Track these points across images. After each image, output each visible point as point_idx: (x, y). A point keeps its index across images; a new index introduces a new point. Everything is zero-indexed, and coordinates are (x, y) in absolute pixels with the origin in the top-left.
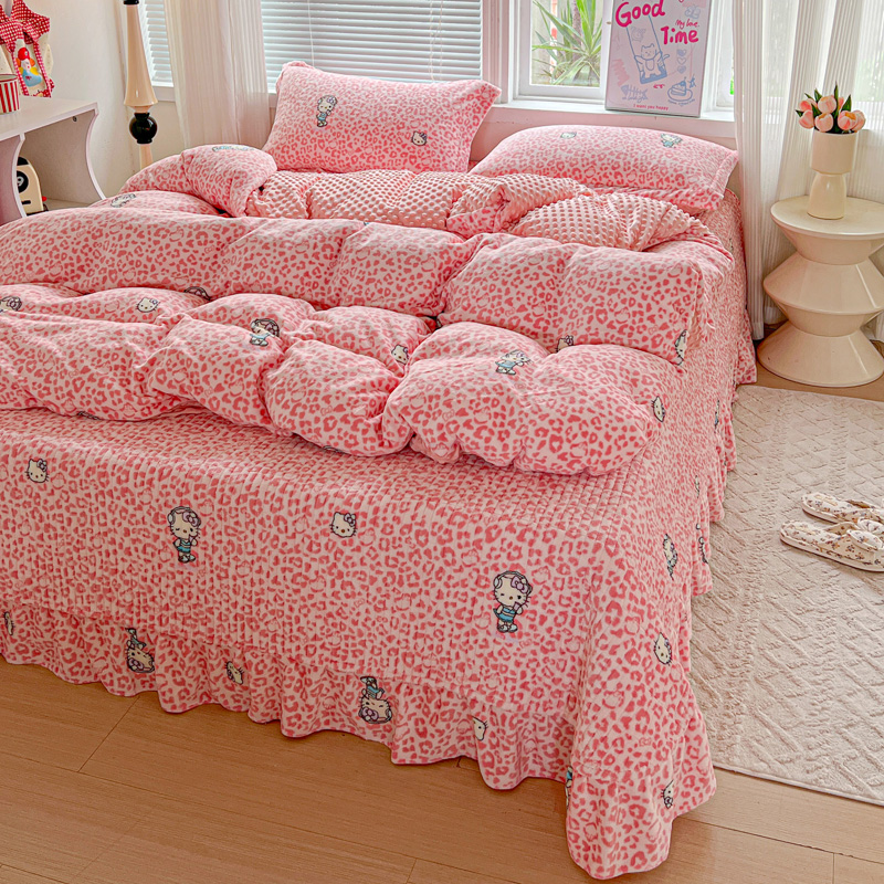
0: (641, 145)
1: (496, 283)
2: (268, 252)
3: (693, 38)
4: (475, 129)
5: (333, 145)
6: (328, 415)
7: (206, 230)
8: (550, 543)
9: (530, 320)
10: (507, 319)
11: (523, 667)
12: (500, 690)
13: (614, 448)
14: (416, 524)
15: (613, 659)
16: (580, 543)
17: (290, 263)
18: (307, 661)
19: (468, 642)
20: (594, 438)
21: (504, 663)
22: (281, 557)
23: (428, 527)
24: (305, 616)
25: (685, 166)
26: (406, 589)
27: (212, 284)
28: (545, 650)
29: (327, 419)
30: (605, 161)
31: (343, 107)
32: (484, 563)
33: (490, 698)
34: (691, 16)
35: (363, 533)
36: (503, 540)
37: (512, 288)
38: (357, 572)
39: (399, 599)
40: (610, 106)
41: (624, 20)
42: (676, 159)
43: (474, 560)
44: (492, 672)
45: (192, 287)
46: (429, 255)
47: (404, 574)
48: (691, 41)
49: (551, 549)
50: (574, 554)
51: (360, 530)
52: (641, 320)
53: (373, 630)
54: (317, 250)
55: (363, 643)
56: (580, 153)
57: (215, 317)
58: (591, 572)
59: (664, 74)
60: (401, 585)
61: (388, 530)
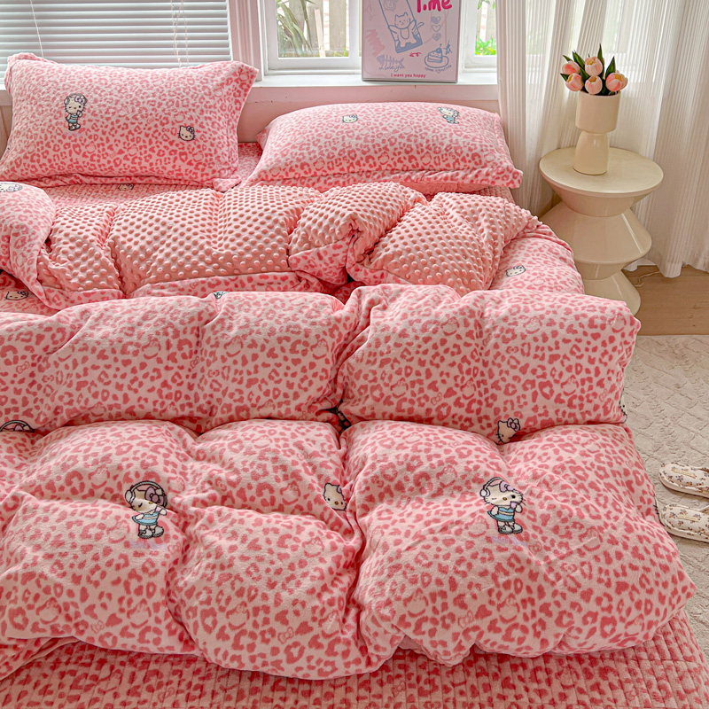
0: (427, 124)
1: (411, 364)
2: (107, 362)
3: (446, 5)
5: (91, 149)
6: (290, 642)
7: (13, 343)
9: (461, 405)
10: (434, 408)
17: (140, 374)
25: (477, 144)
27: (35, 412)
29: (289, 647)
31: (95, 106)
37: (433, 369)
40: (367, 76)
42: (466, 137)
48: (445, 8)
54: (171, 351)
57: (68, 489)
59: (419, 43)
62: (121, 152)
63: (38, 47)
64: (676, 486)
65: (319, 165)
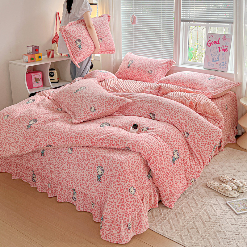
3: (226, 50)
4: (167, 71)
5: (130, 72)
8: (108, 160)
11: (102, 191)
12: (97, 196)
14: (83, 152)
15: (117, 191)
16: (115, 161)
18: (62, 183)
19: (92, 183)
21: (98, 189)
22: (59, 157)
23: (85, 153)
24: (62, 172)
28: (107, 187)
31: (134, 63)
32: (95, 163)
33: (95, 198)
34: (226, 44)
38: (72, 163)
39: (79, 170)
40: (205, 68)
41: (209, 45)
43: (93, 162)
44: (96, 191)
47: (81, 164)
49: (108, 162)
50: (113, 164)
51: (73, 152)
53: (75, 177)
55: (73, 180)
56: (186, 78)
58: (115, 168)
59: (219, 60)
60: (80, 167)
61: (78, 153)
62: (136, 74)
63: (133, 51)
64: (221, 179)
65: (172, 82)
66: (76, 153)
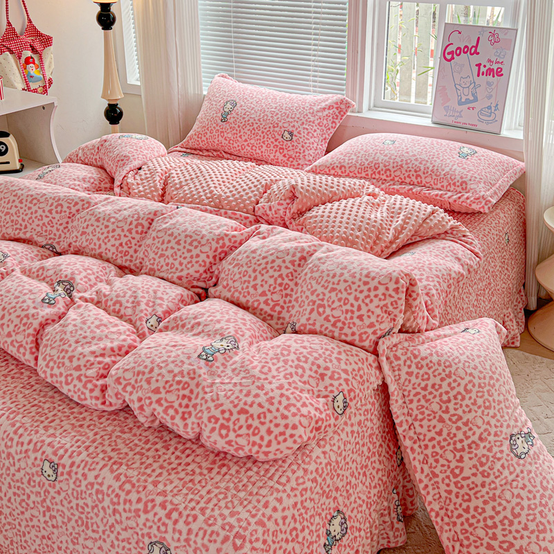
0: (441, 154)
1: (248, 269)
2: (98, 224)
3: (499, 73)
4: (333, 131)
5: (230, 135)
6: (69, 373)
7: (62, 203)
8: (190, 526)
9: (268, 304)
10: (251, 301)
13: (274, 442)
14: (97, 483)
16: (213, 532)
17: (111, 235)
20: (256, 431)
22: (12, 484)
23: (104, 488)
24: (29, 533)
25: (470, 175)
26: (90, 533)
27: (61, 243)
29: (67, 375)
30: (410, 165)
31: (240, 109)
32: (142, 529)
34: (499, 56)
35: (62, 481)
36: (155, 514)
37: (259, 276)
38: (59, 510)
39: (86, 539)
40: (435, 120)
41: (449, 57)
42: (464, 169)
43: (135, 525)
45: (47, 244)
46: (208, 240)
47: (89, 521)
48: (498, 76)
49: (190, 532)
50: (206, 541)
51: (60, 478)
52: (352, 318)
54: (131, 227)
56: (393, 157)
57: (36, 274)
59: (476, 100)
60: (88, 529)
61: (78, 483)
66: (71, 481)
